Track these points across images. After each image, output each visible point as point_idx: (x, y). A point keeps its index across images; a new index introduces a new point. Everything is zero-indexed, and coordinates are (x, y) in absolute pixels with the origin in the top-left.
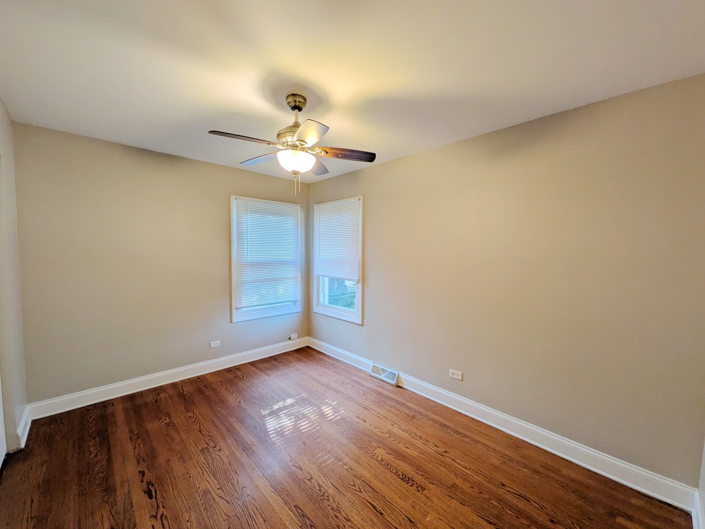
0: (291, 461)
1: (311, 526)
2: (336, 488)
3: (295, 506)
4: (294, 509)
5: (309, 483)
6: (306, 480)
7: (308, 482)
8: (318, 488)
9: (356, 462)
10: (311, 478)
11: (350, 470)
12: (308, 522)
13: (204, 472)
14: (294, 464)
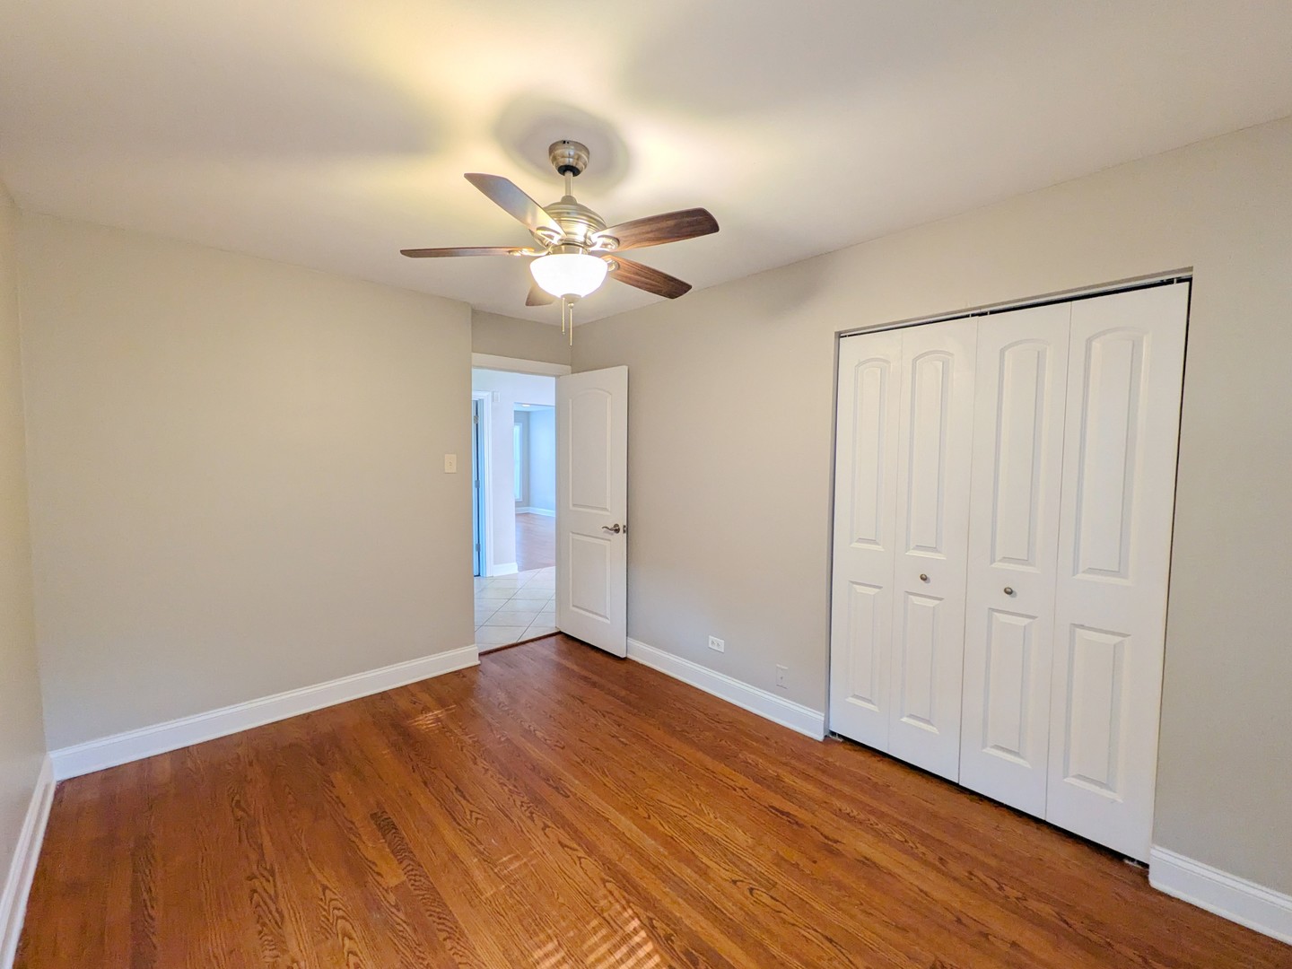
0: (580, 858)
1: (548, 780)
2: (507, 816)
3: (569, 797)
4: (569, 793)
5: (547, 822)
6: (553, 826)
7: (549, 823)
8: (534, 815)
9: (455, 856)
10: (543, 829)
11: (475, 842)
12: (551, 782)
13: (725, 838)
14: (574, 852)
